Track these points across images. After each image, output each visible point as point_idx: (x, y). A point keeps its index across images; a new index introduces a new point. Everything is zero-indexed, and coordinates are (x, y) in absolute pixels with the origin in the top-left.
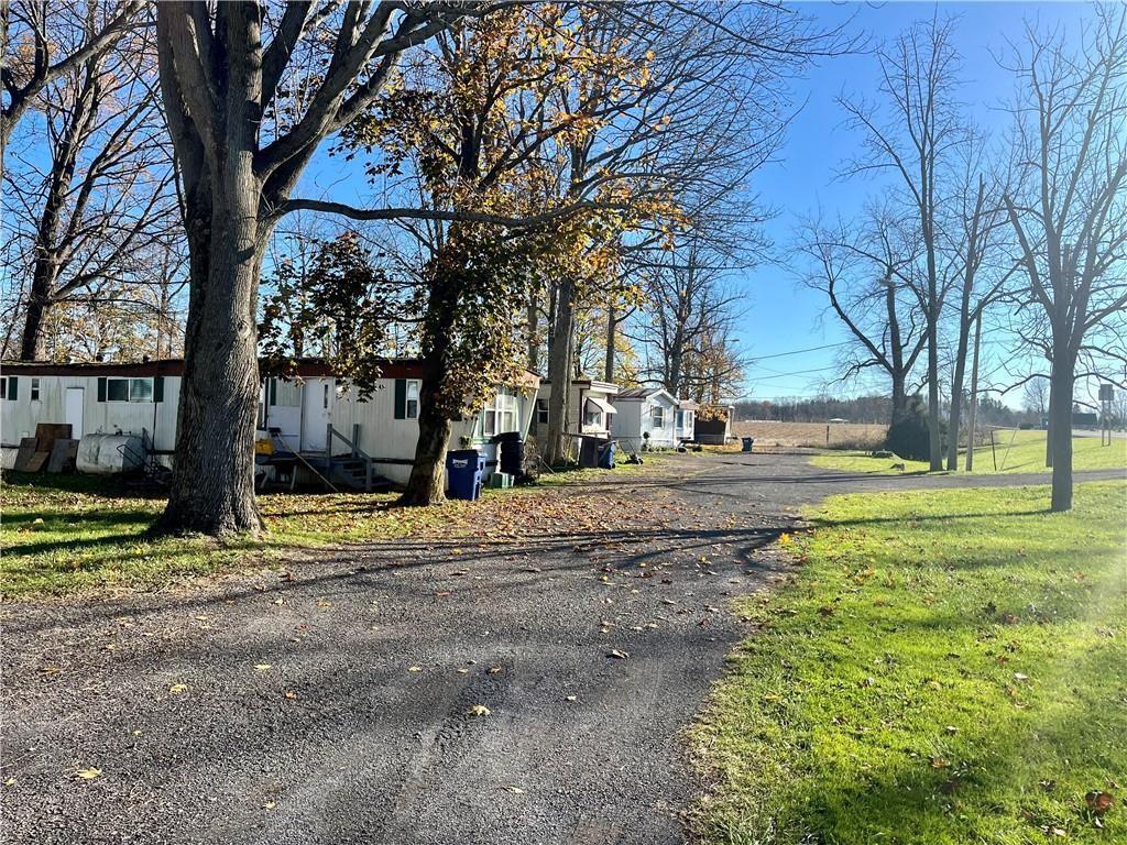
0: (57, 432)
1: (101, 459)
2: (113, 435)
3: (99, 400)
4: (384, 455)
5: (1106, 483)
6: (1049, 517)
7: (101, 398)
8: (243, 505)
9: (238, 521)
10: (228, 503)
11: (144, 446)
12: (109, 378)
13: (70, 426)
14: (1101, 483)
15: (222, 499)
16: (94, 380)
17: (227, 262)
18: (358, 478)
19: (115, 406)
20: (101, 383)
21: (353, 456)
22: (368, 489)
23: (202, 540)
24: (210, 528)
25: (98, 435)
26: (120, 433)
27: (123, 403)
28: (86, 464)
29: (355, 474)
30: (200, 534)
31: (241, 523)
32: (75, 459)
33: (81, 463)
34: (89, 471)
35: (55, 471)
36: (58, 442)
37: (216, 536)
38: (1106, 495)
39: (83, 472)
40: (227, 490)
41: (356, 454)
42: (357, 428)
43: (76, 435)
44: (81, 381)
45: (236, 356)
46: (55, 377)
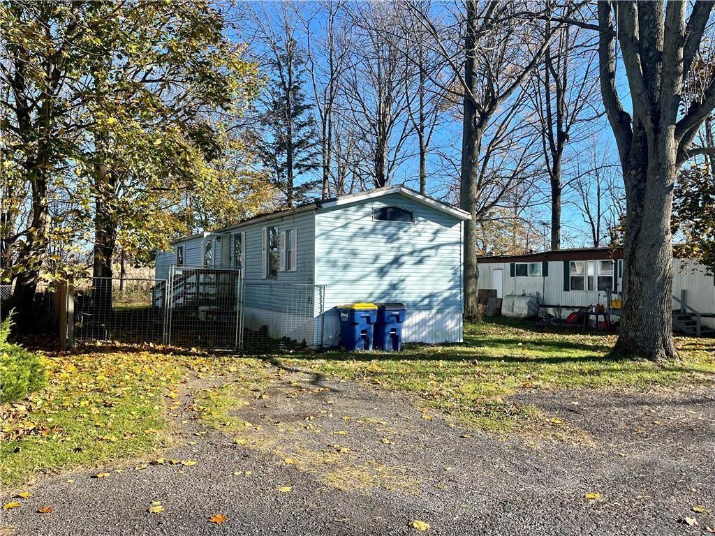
0: (489, 294)
1: (515, 309)
2: (520, 296)
3: (511, 276)
4: (707, 311)
7: (512, 275)
8: (669, 344)
9: (667, 353)
10: (660, 342)
11: (538, 302)
12: (516, 263)
13: (496, 290)
15: (656, 339)
16: (508, 265)
17: (659, 194)
18: (690, 327)
19: (521, 279)
20: (512, 266)
21: (682, 311)
22: (697, 335)
23: (647, 363)
24: (651, 356)
25: (512, 296)
26: (524, 295)
27: (525, 277)
28: (508, 312)
29: (687, 324)
30: (645, 359)
31: (669, 355)
32: (501, 309)
33: (504, 311)
34: (508, 315)
35: (489, 315)
36: (490, 299)
37: (655, 362)
39: (506, 317)
40: (659, 333)
41: (684, 310)
42: (684, 292)
43: (499, 296)
44: (501, 265)
45: (663, 251)
46: (487, 264)
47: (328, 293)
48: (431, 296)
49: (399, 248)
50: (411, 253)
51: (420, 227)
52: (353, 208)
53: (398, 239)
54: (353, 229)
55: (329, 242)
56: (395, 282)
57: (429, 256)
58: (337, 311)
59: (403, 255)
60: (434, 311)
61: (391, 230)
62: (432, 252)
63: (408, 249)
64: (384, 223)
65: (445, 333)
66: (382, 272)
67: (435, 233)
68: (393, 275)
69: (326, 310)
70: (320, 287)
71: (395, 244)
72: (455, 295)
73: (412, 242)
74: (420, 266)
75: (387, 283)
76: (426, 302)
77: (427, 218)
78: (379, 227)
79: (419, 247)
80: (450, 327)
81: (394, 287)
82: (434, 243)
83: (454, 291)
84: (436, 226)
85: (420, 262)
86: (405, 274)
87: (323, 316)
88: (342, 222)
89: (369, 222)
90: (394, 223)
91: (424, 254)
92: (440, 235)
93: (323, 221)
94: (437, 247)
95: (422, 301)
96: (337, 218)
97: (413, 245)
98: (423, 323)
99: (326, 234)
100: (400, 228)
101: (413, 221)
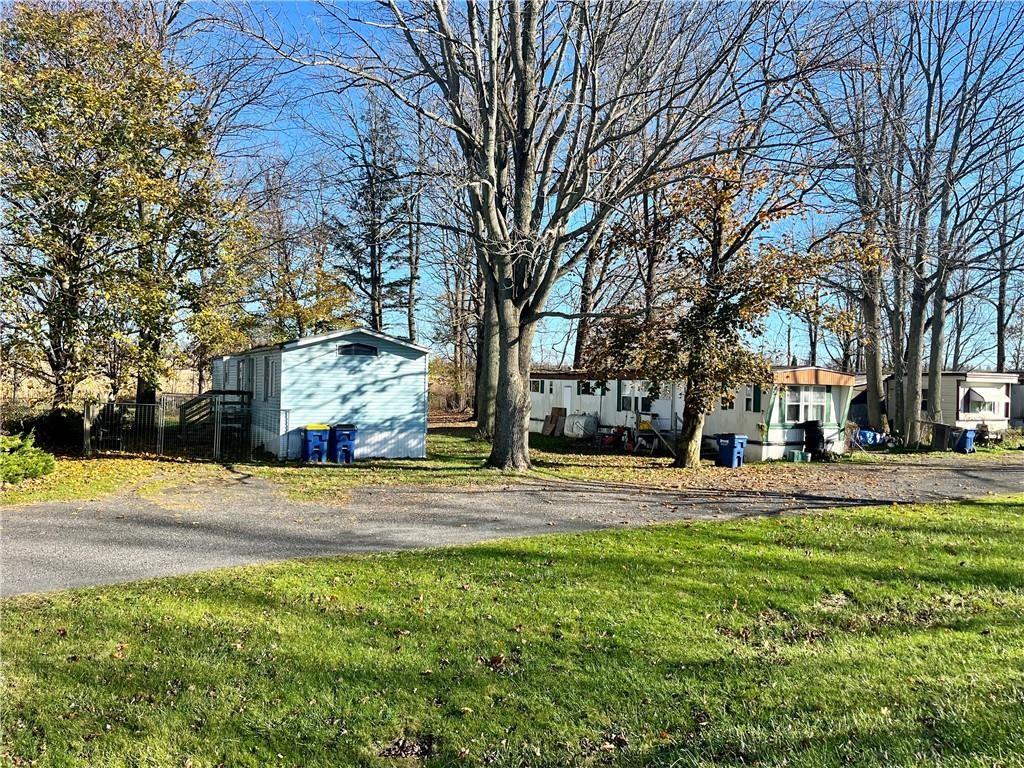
0: (560, 412)
1: (574, 430)
2: (581, 415)
3: (578, 394)
8: (516, 457)
13: (566, 409)
16: (576, 382)
19: (584, 398)
20: (579, 384)
27: (588, 396)
28: (568, 432)
31: (514, 465)
32: (564, 429)
34: (569, 436)
36: (560, 418)
39: (566, 437)
43: (568, 414)
44: (570, 382)
46: (558, 380)
47: (291, 416)
48: (392, 419)
49: (361, 379)
50: (374, 383)
51: (383, 360)
52: (318, 347)
53: (360, 371)
54: (316, 363)
55: (295, 374)
56: (357, 407)
57: (392, 385)
58: (299, 430)
59: (364, 385)
60: (396, 431)
61: (355, 363)
62: (395, 382)
63: (370, 380)
64: (347, 358)
65: (406, 449)
66: (345, 399)
67: (399, 365)
68: (356, 401)
69: (290, 430)
70: (287, 411)
71: (359, 375)
72: (419, 418)
73: (375, 373)
74: (383, 394)
75: (350, 407)
76: (388, 424)
77: (390, 352)
78: (342, 361)
79: (381, 377)
80: (413, 445)
81: (355, 411)
82: (398, 374)
83: (417, 415)
84: (400, 359)
85: (383, 390)
86: (366, 400)
87: (288, 434)
88: (305, 358)
89: (333, 357)
90: (358, 357)
91: (386, 383)
92: (403, 366)
93: (288, 358)
94: (400, 377)
95: (383, 423)
96: (301, 355)
97: (376, 376)
98: (385, 442)
99: (292, 369)
100: (362, 362)
101: (376, 355)
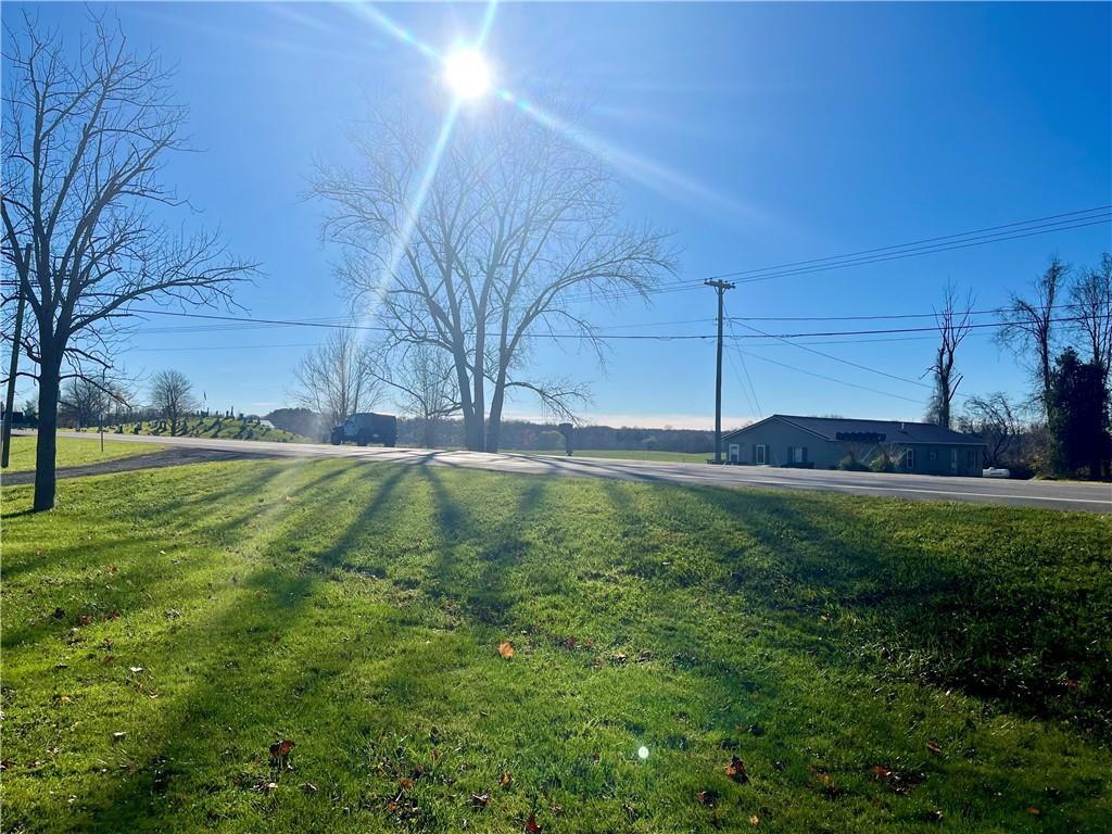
5: (78, 479)
6: (36, 518)
14: (72, 480)
38: (81, 492)
